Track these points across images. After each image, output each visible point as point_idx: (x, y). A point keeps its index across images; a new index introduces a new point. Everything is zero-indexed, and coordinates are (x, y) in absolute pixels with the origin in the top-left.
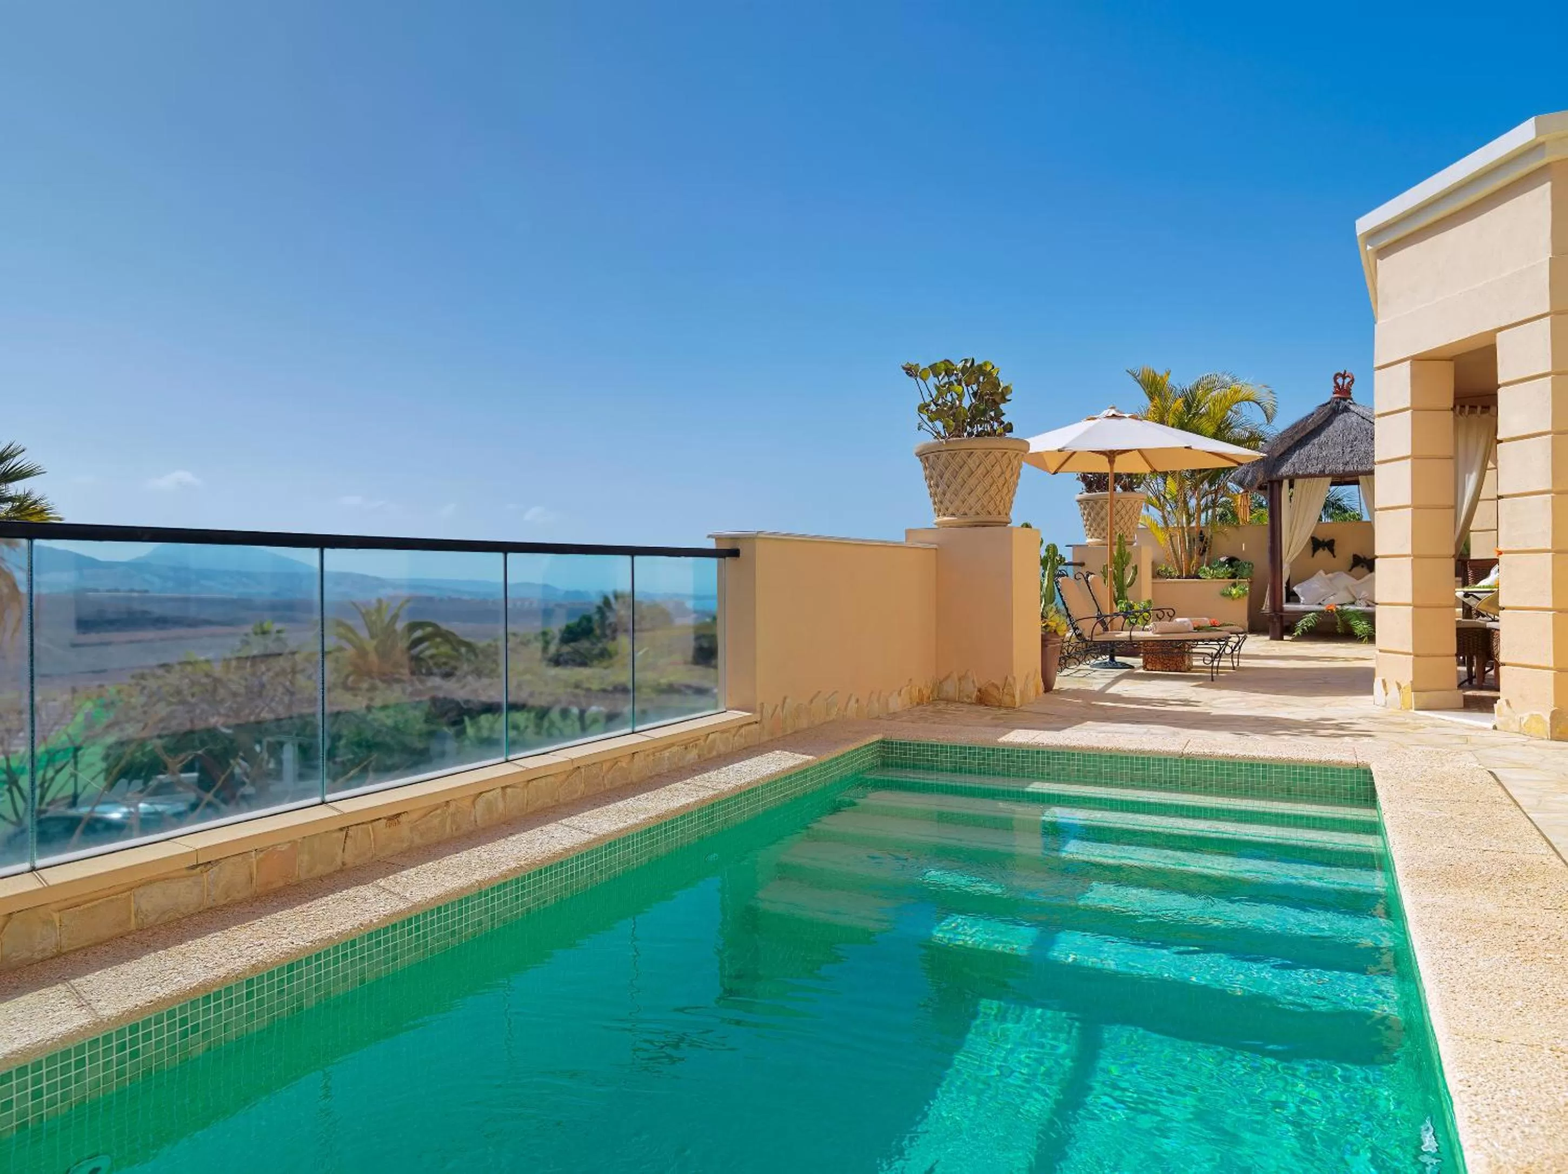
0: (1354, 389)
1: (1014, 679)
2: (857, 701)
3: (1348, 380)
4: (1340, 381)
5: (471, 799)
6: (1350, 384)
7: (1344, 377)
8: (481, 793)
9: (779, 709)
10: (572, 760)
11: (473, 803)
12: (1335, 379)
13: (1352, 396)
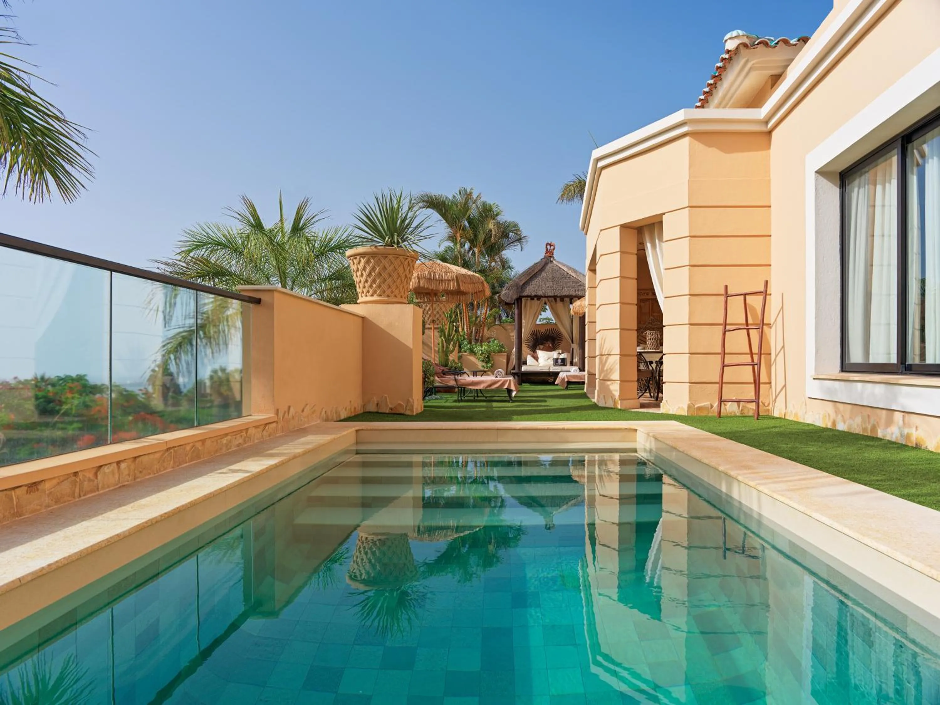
0: (555, 252)
1: (413, 400)
2: (326, 412)
3: (552, 247)
4: (549, 247)
5: (94, 471)
6: (554, 249)
7: (551, 245)
8: (101, 466)
9: (287, 414)
10: (166, 442)
11: (96, 475)
12: (546, 246)
13: (554, 256)
